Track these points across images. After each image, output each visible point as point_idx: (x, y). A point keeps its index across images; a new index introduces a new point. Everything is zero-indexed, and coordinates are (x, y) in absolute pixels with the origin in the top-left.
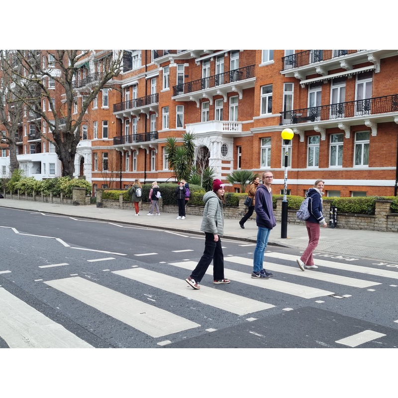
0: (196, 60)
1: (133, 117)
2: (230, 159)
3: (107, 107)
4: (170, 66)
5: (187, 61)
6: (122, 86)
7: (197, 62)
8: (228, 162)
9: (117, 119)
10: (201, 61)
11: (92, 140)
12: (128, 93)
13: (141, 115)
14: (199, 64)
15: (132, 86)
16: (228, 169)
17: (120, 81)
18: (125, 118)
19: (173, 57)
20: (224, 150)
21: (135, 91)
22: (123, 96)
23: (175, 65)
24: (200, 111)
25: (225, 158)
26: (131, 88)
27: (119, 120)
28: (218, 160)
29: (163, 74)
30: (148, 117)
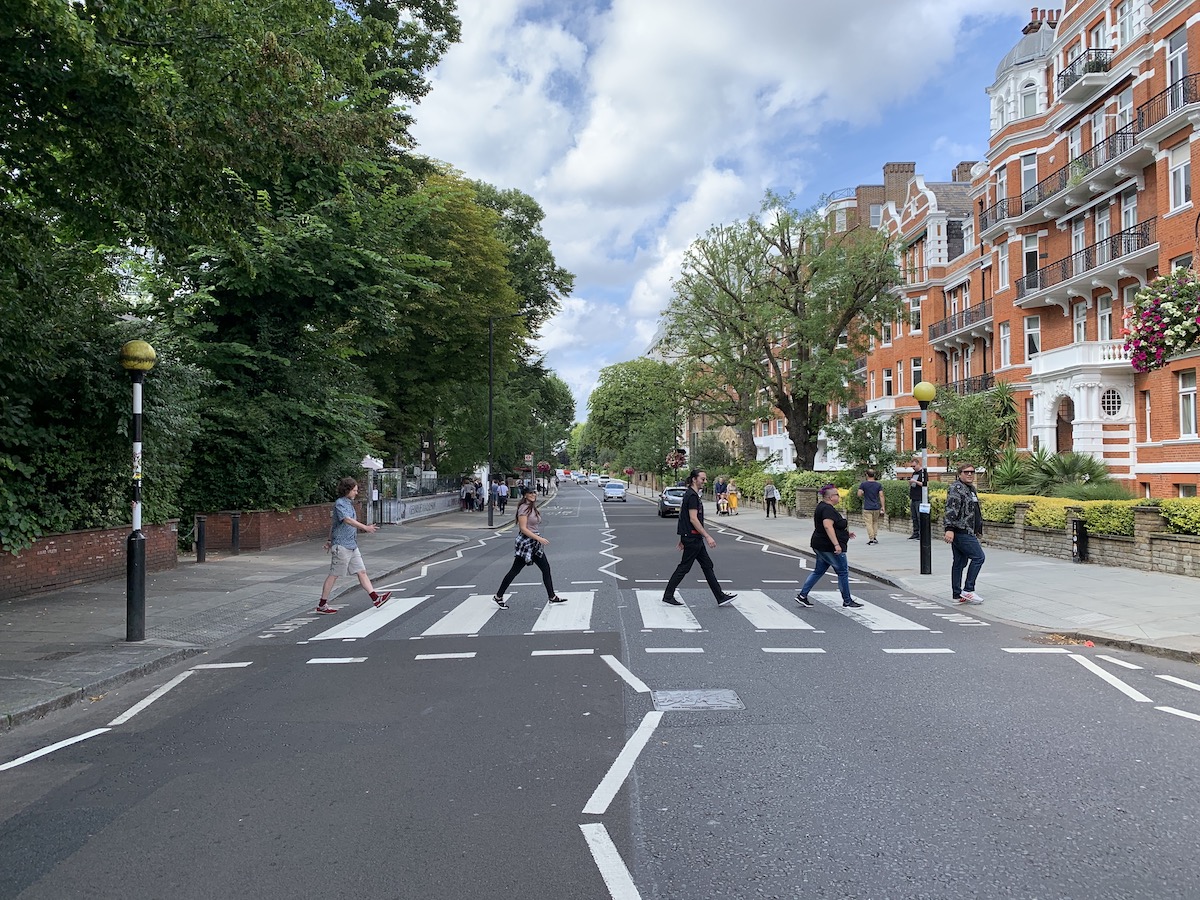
0: (1058, 222)
1: (964, 347)
2: (1129, 421)
3: (919, 331)
4: (1010, 241)
5: (1044, 225)
6: (945, 289)
7: (1062, 224)
8: (1125, 427)
9: (937, 352)
10: (1069, 222)
11: (896, 397)
12: (955, 301)
13: (975, 340)
14: (1065, 227)
15: (961, 286)
16: (1125, 441)
17: (941, 280)
18: (952, 350)
19: (1013, 224)
20: (1110, 402)
21: (966, 295)
22: (948, 308)
23: (1019, 238)
24: (1070, 323)
25: (1113, 419)
26: (959, 292)
27: (942, 353)
28: (1093, 423)
29: (1000, 258)
30: (988, 345)
